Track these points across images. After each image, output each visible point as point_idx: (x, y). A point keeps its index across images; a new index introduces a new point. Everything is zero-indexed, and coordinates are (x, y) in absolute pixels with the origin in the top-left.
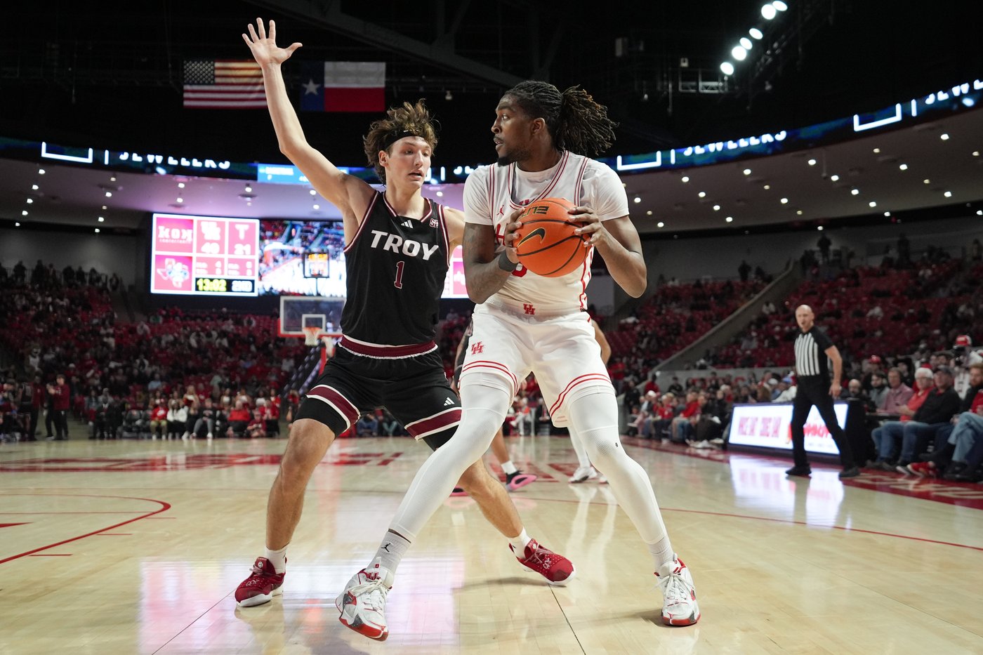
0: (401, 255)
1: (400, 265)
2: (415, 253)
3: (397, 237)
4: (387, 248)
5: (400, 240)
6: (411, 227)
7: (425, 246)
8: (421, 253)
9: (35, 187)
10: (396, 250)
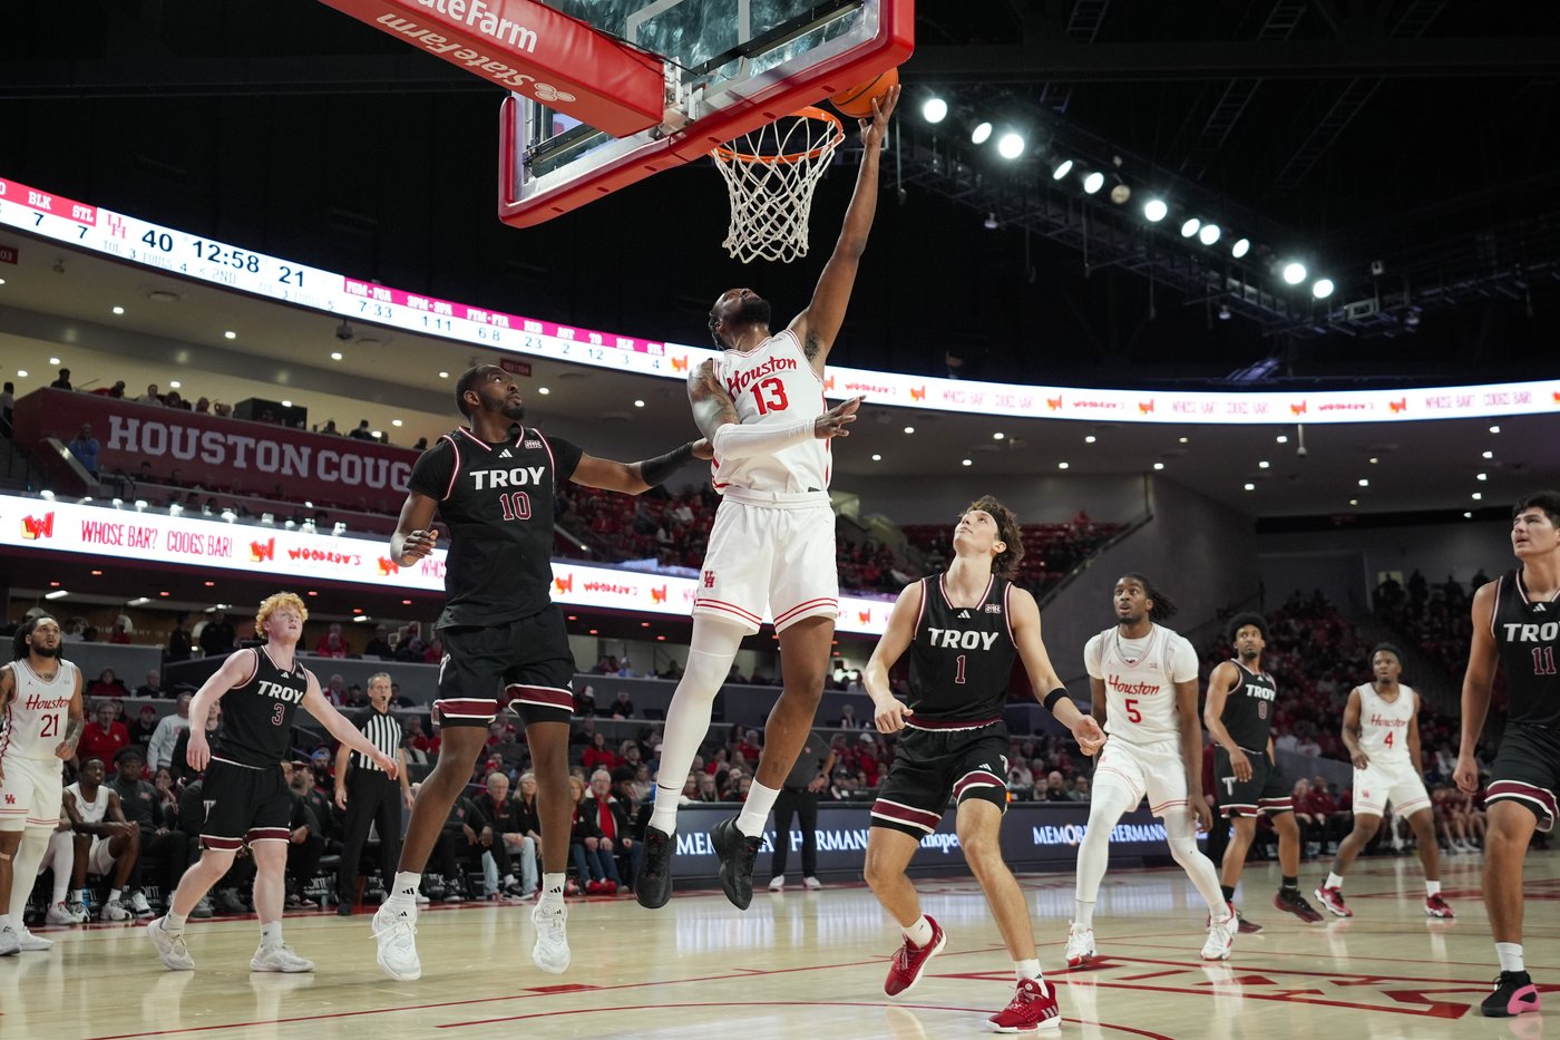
0: (961, 650)
1: (961, 660)
2: (974, 645)
3: (953, 632)
4: (945, 645)
5: (958, 634)
6: (968, 617)
7: (985, 634)
8: (981, 643)
9: (1488, 455)
10: (954, 646)
